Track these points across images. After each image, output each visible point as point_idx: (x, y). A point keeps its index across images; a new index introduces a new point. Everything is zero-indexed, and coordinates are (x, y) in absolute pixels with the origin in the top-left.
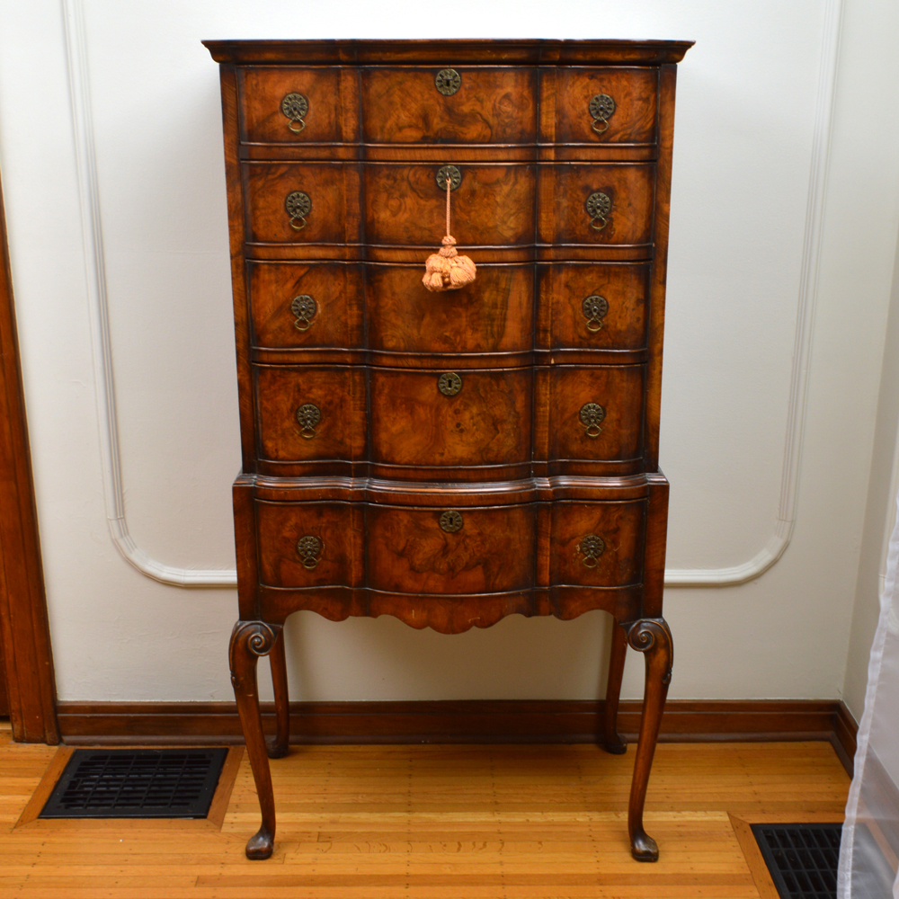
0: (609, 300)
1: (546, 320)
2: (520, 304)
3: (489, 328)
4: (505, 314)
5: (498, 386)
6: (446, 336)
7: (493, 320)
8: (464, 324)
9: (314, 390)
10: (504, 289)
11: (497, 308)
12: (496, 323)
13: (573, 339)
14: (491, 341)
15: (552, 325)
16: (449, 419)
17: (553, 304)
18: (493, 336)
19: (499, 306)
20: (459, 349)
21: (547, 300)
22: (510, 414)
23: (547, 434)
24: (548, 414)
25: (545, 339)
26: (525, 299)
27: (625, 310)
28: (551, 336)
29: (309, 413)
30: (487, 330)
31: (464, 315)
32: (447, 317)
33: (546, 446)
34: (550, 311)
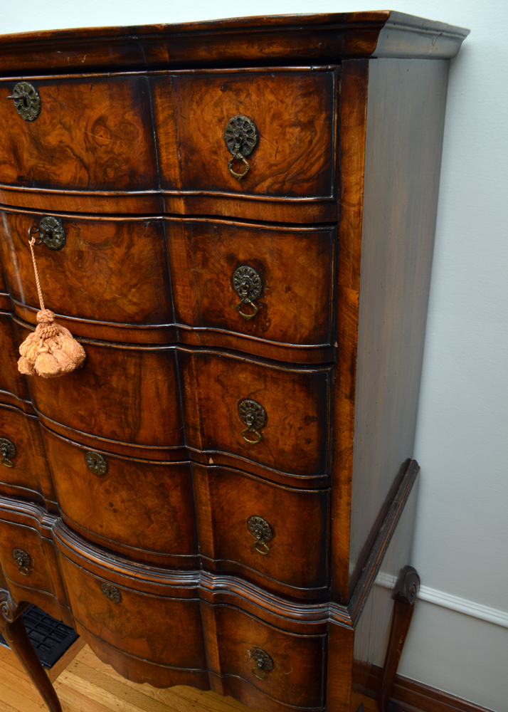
0: (268, 410)
1: (194, 417)
2: (158, 395)
3: (123, 417)
4: (140, 404)
5: (146, 477)
6: (82, 416)
7: (127, 408)
8: (96, 407)
9: (6, 426)
10: (134, 376)
11: (128, 395)
12: (129, 412)
13: (231, 443)
14: (127, 431)
15: (201, 424)
16: (101, 496)
17: (200, 399)
18: (129, 426)
19: (131, 395)
20: (95, 431)
21: (193, 393)
22: (163, 507)
23: (211, 534)
24: (210, 515)
25: (195, 437)
26: (163, 388)
27: (288, 427)
28: (203, 435)
29: (5, 446)
30: (121, 418)
31: (94, 397)
32: (79, 395)
33: (212, 545)
34: (198, 408)
